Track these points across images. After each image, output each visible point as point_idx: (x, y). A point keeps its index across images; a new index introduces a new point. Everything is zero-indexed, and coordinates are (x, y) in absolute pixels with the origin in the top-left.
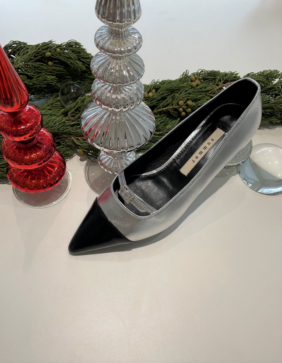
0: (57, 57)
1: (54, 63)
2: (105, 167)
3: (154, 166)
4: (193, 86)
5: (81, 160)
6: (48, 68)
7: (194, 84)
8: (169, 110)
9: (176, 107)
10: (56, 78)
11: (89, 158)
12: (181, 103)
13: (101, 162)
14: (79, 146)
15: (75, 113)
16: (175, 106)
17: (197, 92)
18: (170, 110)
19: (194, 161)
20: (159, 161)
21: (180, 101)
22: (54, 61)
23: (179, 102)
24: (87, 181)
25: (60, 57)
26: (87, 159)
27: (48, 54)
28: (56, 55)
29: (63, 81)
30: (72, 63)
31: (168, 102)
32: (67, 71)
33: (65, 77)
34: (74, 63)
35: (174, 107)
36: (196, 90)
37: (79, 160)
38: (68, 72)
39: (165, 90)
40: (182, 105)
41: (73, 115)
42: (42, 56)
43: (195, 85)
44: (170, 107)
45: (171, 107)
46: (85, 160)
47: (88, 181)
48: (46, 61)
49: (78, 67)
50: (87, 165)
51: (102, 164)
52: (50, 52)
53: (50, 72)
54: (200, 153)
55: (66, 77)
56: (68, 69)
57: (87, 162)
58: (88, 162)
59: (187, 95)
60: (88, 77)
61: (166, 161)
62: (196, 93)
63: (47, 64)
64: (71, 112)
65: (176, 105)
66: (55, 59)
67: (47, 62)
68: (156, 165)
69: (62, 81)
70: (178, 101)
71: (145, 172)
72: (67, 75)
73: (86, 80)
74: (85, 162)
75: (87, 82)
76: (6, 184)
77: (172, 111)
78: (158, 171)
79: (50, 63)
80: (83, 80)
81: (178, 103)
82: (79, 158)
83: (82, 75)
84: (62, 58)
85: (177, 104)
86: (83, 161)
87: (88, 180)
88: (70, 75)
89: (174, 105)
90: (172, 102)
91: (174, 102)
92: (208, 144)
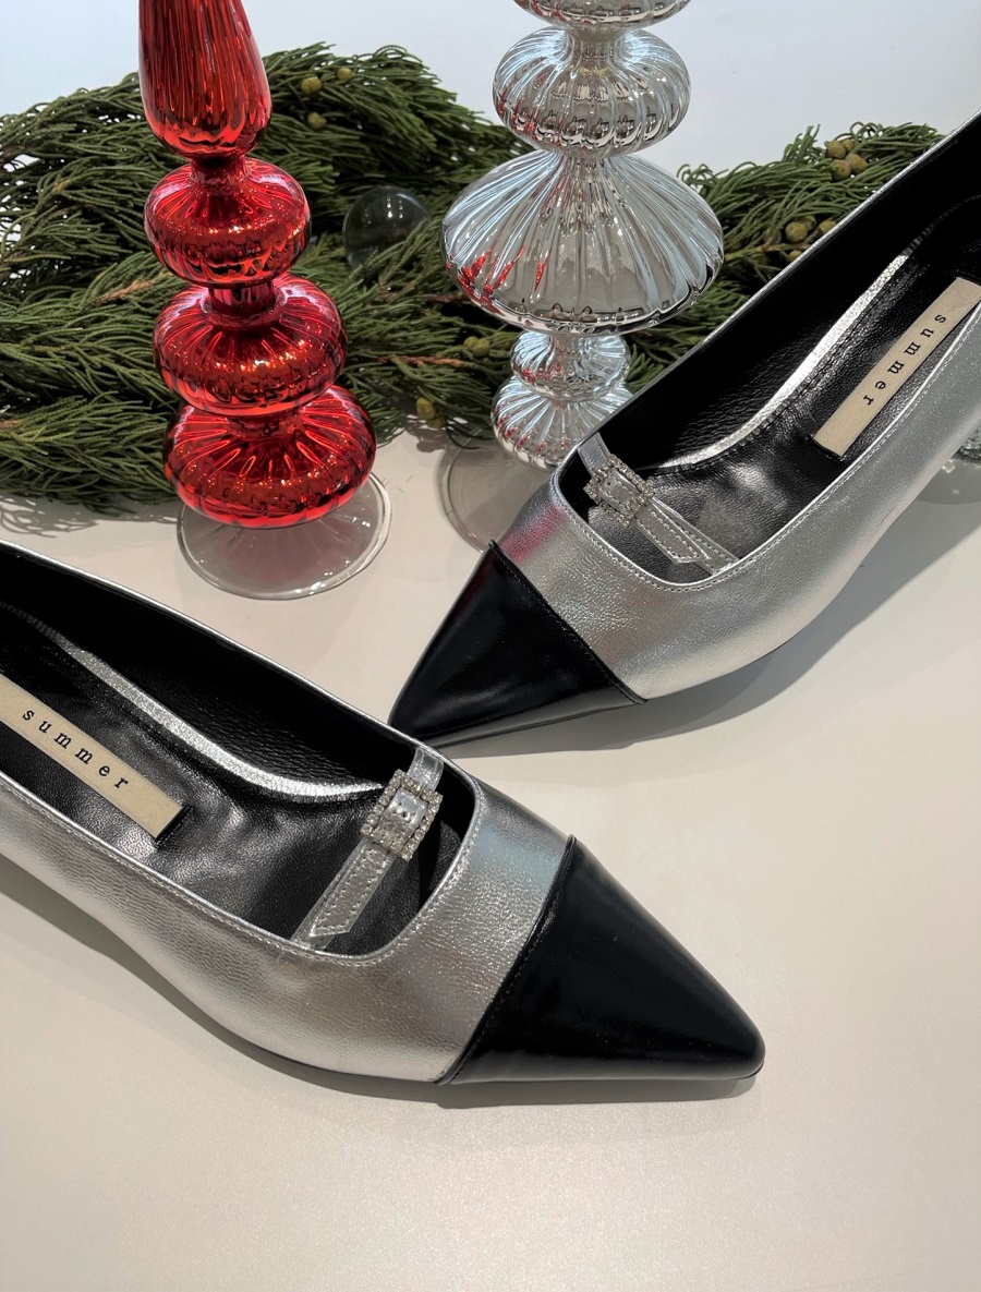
0: (340, 95)
1: (329, 120)
2: (521, 444)
3: (707, 433)
4: (839, 172)
5: (422, 447)
6: (308, 137)
7: (842, 166)
8: (750, 260)
9: (776, 248)
10: (335, 170)
11: (453, 440)
12: (797, 232)
13: (504, 427)
14: (419, 388)
15: (404, 275)
16: (772, 243)
17: (856, 193)
18: (755, 263)
19: (871, 400)
20: (728, 414)
21: (793, 225)
22: (329, 114)
23: (788, 229)
24: (447, 514)
25: (353, 96)
26: (445, 446)
27: (311, 82)
28: (339, 90)
29: (357, 189)
30: (390, 119)
31: (744, 233)
32: (372, 150)
33: (362, 174)
34: (397, 119)
35: (771, 249)
36: (851, 187)
37: (415, 448)
38: (377, 156)
39: (731, 189)
40: (801, 238)
41: (397, 283)
42: (291, 91)
43: (847, 171)
44: (753, 250)
45: (759, 249)
46: (439, 448)
47: (451, 514)
48: (303, 112)
49: (411, 134)
50: (443, 463)
51: (509, 435)
52: (319, 75)
53: (314, 151)
54: (893, 369)
55: (367, 175)
56: (378, 143)
57: (446, 455)
58: (449, 453)
59: (817, 203)
60: (444, 179)
61: (756, 412)
62: (848, 195)
63: (306, 122)
64: (390, 273)
65: (776, 239)
66: (334, 106)
67: (306, 116)
68: (715, 428)
69: (353, 190)
70: (785, 225)
71: (672, 456)
72: (370, 168)
73: (435, 191)
74: (438, 454)
75: (438, 199)
76: (154, 523)
77: (760, 266)
78: (725, 448)
79: (315, 118)
80: (426, 189)
81: (783, 232)
82: (415, 440)
83: (421, 170)
84: (359, 99)
85: (780, 238)
86: (430, 451)
87: (450, 510)
88: (381, 168)
89: (770, 239)
90: (762, 231)
91: (768, 231)
92: (923, 333)
